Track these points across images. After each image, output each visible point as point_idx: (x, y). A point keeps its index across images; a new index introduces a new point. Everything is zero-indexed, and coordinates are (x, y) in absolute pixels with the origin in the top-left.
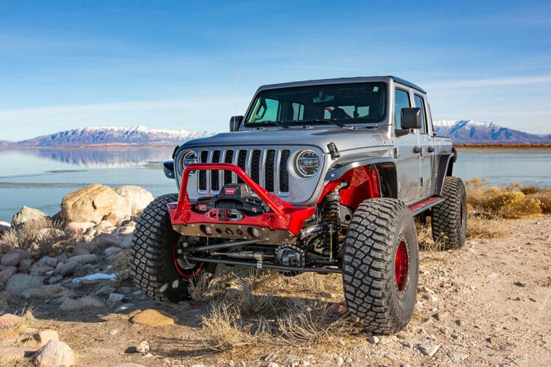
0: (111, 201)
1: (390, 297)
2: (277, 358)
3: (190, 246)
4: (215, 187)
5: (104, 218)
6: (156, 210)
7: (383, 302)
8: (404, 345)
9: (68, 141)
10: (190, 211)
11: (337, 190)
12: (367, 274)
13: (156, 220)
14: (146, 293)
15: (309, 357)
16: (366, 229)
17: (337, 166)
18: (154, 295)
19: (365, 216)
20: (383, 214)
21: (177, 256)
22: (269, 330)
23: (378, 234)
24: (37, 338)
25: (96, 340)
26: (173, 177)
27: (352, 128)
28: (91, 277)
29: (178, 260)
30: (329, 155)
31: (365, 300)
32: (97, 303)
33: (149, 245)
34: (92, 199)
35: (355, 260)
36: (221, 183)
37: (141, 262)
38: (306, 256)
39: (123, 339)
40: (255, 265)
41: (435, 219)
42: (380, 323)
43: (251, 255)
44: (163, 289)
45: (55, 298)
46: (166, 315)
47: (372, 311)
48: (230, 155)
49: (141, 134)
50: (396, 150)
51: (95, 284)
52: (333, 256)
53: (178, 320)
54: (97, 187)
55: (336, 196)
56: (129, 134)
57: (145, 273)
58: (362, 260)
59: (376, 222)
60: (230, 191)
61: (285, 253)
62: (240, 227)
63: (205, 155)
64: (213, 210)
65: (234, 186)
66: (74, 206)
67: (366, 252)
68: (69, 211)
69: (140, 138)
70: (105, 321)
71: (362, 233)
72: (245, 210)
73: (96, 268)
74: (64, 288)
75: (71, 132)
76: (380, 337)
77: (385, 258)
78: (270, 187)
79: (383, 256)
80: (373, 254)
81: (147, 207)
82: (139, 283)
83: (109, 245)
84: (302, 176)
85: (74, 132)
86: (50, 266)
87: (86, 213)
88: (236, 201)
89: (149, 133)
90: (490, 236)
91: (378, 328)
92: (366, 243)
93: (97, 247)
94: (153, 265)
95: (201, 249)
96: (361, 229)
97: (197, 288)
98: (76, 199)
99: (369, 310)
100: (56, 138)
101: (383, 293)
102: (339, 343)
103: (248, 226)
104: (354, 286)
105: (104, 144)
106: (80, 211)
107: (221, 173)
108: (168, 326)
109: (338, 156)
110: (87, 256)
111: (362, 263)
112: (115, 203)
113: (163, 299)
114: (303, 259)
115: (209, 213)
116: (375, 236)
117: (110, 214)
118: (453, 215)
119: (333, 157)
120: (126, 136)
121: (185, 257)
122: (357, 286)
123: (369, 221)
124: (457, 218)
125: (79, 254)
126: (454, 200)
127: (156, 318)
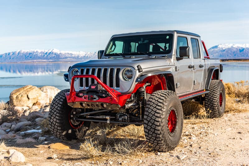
0: (38, 95)
1: (164, 134)
2: (113, 160)
3: (76, 113)
4: (87, 85)
5: (34, 104)
6: (60, 97)
7: (161, 136)
8: (171, 156)
9: (10, 58)
10: (75, 96)
11: (144, 87)
12: (153, 124)
13: (60, 101)
14: (56, 135)
15: (127, 160)
16: (154, 104)
17: (142, 76)
18: (60, 137)
19: (154, 98)
20: (162, 97)
21: (71, 118)
22: (111, 150)
23: (159, 106)
24: (8, 152)
25: (34, 154)
26: (68, 81)
27: (154, 57)
28: (29, 131)
29: (71, 120)
30: (138, 71)
31: (153, 135)
32: (33, 141)
33: (57, 113)
34: (27, 94)
35: (148, 117)
36: (90, 83)
37: (53, 121)
38: (130, 117)
39: (46, 154)
40: (106, 122)
41: (206, 102)
42: (160, 146)
43: (104, 117)
44: (64, 133)
45: (13, 139)
46: (65, 145)
47: (156, 140)
48: (94, 71)
49: (55, 54)
50: (176, 67)
51: (32, 134)
52: (142, 117)
53: (71, 147)
54: (30, 87)
55: (143, 89)
56: (48, 54)
57: (55, 126)
58: (151, 117)
59: (158, 101)
60: (93, 87)
61: (121, 116)
62: (97, 103)
63: (82, 71)
64: (85, 95)
65: (95, 85)
66: (17, 97)
67: (153, 114)
68: (14, 100)
69: (54, 57)
70: (38, 148)
71: (152, 106)
72: (100, 96)
73: (31, 128)
74: (16, 135)
75: (12, 53)
76: (161, 153)
77: (161, 116)
78: (111, 85)
79: (160, 116)
80: (156, 115)
81: (57, 95)
82: (52, 130)
83: (38, 117)
84: (126, 80)
85: (14, 53)
86: (7, 127)
87: (24, 102)
88: (96, 92)
89: (60, 53)
90: (240, 111)
91: (160, 149)
92: (153, 110)
93: (31, 118)
94: (59, 122)
95: (82, 114)
96: (151, 104)
97: (80, 133)
98: (18, 94)
99: (154, 140)
100: (3, 57)
101: (160, 132)
102: (142, 155)
103: (101, 103)
104: (148, 129)
105: (33, 61)
106: (20, 101)
107: (90, 79)
108: (66, 149)
109: (142, 71)
110: (27, 122)
111: (151, 119)
112: (40, 96)
113: (64, 138)
114: (129, 119)
115: (83, 97)
116: (157, 107)
117: (37, 102)
118: (215, 100)
119: (139, 72)
120: (46, 55)
121: (74, 119)
122: (149, 129)
123: (155, 100)
124: (217, 101)
125: (22, 122)
126: (216, 92)
127: (61, 146)
